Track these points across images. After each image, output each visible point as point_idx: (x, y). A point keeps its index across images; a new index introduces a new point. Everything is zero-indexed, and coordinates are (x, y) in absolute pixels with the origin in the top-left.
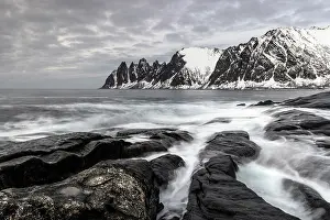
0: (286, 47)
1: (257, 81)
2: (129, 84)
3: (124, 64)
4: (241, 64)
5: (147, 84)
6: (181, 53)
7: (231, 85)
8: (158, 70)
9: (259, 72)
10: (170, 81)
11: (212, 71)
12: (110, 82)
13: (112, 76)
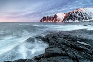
0: (81, 12)
1: (74, 20)
2: (45, 21)
3: (44, 17)
4: (70, 17)
5: (49, 21)
6: (56, 14)
7: (67, 21)
8: (51, 18)
9: (74, 18)
10: (54, 20)
11: (63, 18)
12: (41, 21)
13: (42, 20)
